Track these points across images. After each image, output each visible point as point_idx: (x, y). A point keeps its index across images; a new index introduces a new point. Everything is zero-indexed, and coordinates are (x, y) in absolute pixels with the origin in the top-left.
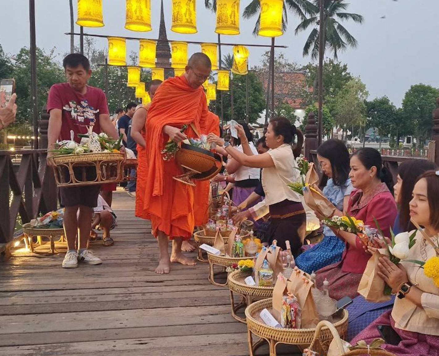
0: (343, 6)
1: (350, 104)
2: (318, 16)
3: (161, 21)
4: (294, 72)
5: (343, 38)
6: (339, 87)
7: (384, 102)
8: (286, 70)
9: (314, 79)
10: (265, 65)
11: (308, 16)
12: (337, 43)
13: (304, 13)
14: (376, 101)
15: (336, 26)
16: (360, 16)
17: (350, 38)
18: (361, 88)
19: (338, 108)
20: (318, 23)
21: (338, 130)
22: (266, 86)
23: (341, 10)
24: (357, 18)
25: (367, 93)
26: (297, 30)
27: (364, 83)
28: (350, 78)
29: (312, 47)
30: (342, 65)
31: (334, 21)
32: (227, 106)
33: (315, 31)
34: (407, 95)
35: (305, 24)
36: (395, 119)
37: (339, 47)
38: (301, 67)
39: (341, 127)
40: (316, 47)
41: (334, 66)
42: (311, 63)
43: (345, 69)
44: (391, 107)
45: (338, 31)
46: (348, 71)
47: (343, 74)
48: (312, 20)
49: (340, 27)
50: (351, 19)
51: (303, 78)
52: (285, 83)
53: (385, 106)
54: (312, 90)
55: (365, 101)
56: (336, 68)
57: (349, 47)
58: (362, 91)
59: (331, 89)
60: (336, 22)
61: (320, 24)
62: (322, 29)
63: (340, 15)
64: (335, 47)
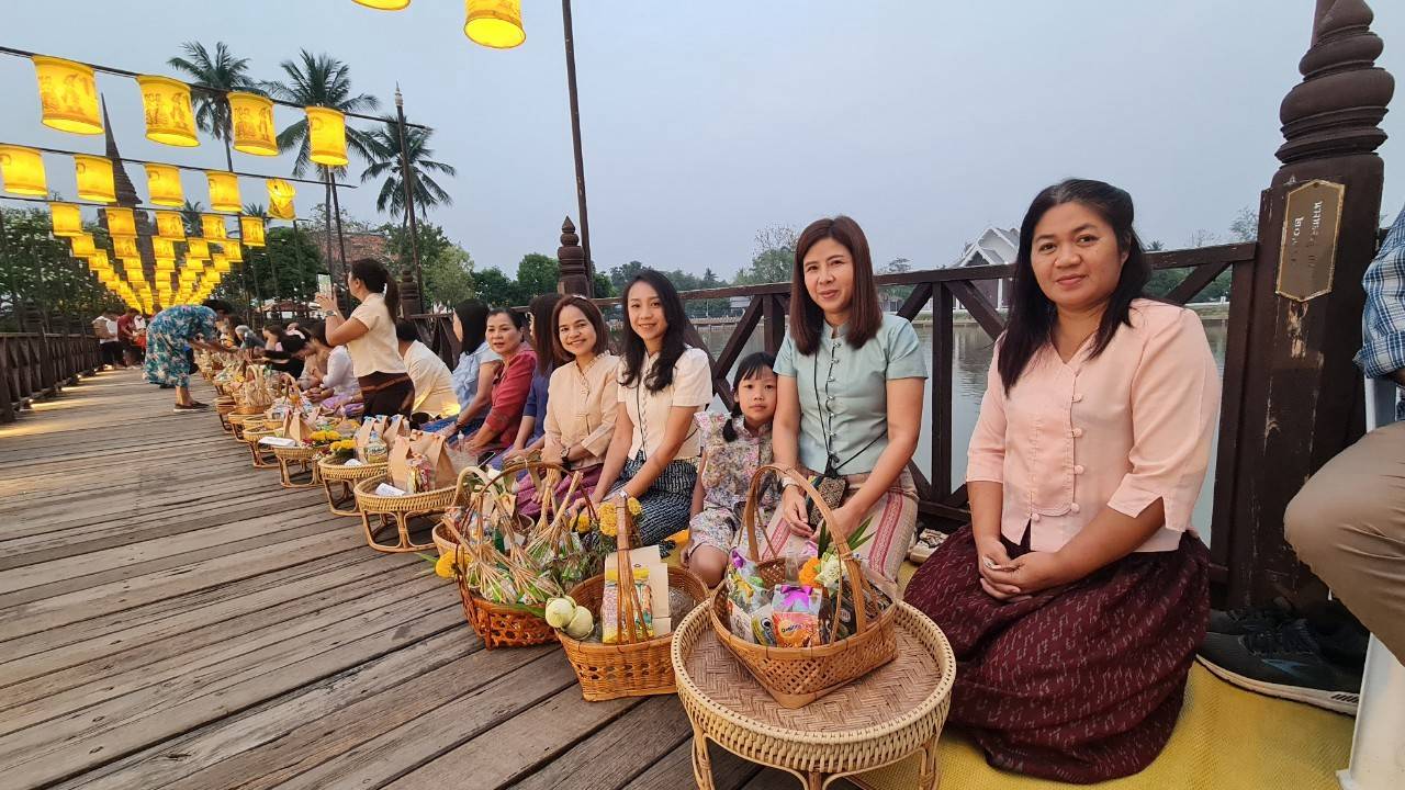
0: (427, 152)
1: (452, 276)
2: (394, 161)
4: (364, 234)
5: (432, 192)
6: (435, 254)
7: (495, 274)
8: (353, 230)
9: (397, 244)
10: (318, 222)
11: (378, 161)
12: (425, 199)
13: (371, 155)
14: (485, 273)
15: (420, 177)
16: (451, 168)
17: (440, 192)
18: (465, 257)
19: (438, 280)
20: (394, 170)
21: (441, 309)
22: (325, 250)
23: (424, 157)
24: (447, 169)
25: (471, 264)
26: (363, 176)
27: (467, 251)
28: (447, 244)
29: (389, 201)
30: (434, 227)
31: (416, 170)
32: (264, 276)
33: (391, 181)
34: (521, 266)
35: (375, 170)
36: (510, 293)
37: (428, 203)
38: (376, 228)
39: (445, 304)
40: (395, 201)
41: (424, 227)
42: (391, 223)
43: (440, 232)
44: (504, 280)
45: (424, 183)
46: (444, 235)
47: (438, 238)
48: (385, 165)
49: (425, 177)
50: (439, 170)
51: (380, 240)
52: (356, 247)
53: (497, 278)
54: (397, 257)
55: (473, 275)
56: (427, 230)
57: (441, 203)
58: (465, 261)
59: (425, 257)
60: (418, 171)
61: (398, 172)
62: (401, 178)
63: (422, 163)
64: (421, 202)
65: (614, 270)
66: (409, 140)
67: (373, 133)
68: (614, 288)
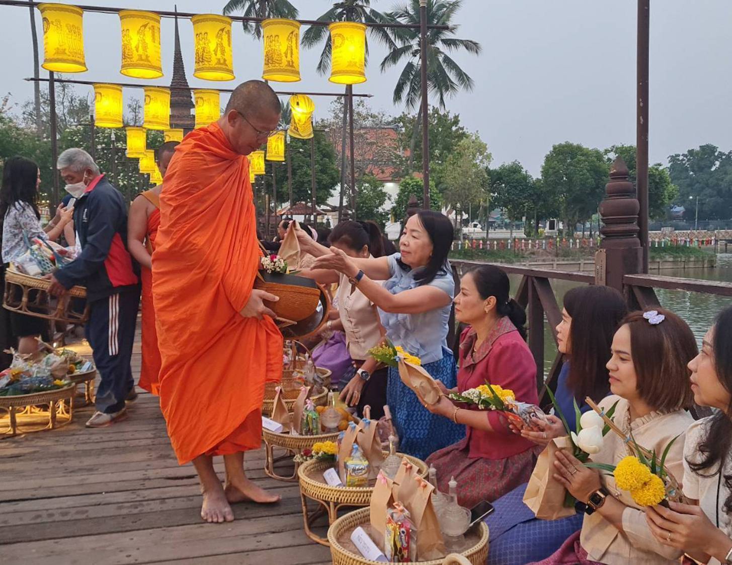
0: (451, 29)
1: (465, 174)
2: (414, 43)
3: (175, 51)
4: (379, 127)
5: (452, 76)
6: (448, 148)
7: (515, 170)
8: (368, 123)
9: (410, 137)
10: (336, 117)
11: (399, 44)
12: (444, 84)
13: (392, 38)
14: (503, 169)
15: (441, 59)
16: (475, 44)
17: (462, 76)
18: (481, 148)
19: (449, 181)
20: (414, 54)
21: (449, 212)
22: (340, 148)
23: (448, 35)
24: (472, 46)
25: (488, 157)
26: (383, 64)
27: (484, 142)
28: (463, 135)
29: (407, 90)
30: (451, 116)
31: (438, 51)
32: (281, 180)
33: (410, 66)
34: (548, 159)
35: (395, 56)
36: (531, 195)
37: (447, 89)
38: (390, 119)
39: (454, 208)
40: (413, 90)
41: (440, 118)
42: (406, 113)
43: (456, 121)
44: (526, 177)
45: (444, 66)
46: (460, 125)
47: (454, 128)
48: (406, 49)
49: (447, 60)
50: (462, 48)
51: (393, 135)
52: (369, 144)
53: (517, 176)
54: (408, 153)
55: (487, 170)
56: (443, 119)
57: (460, 89)
58: (481, 154)
59: (437, 152)
60: (441, 52)
61: (418, 56)
62: (420, 63)
63: (446, 42)
64: (440, 89)
65: (674, 159)
66: (434, 15)
67: (396, 14)
68: (671, 187)
